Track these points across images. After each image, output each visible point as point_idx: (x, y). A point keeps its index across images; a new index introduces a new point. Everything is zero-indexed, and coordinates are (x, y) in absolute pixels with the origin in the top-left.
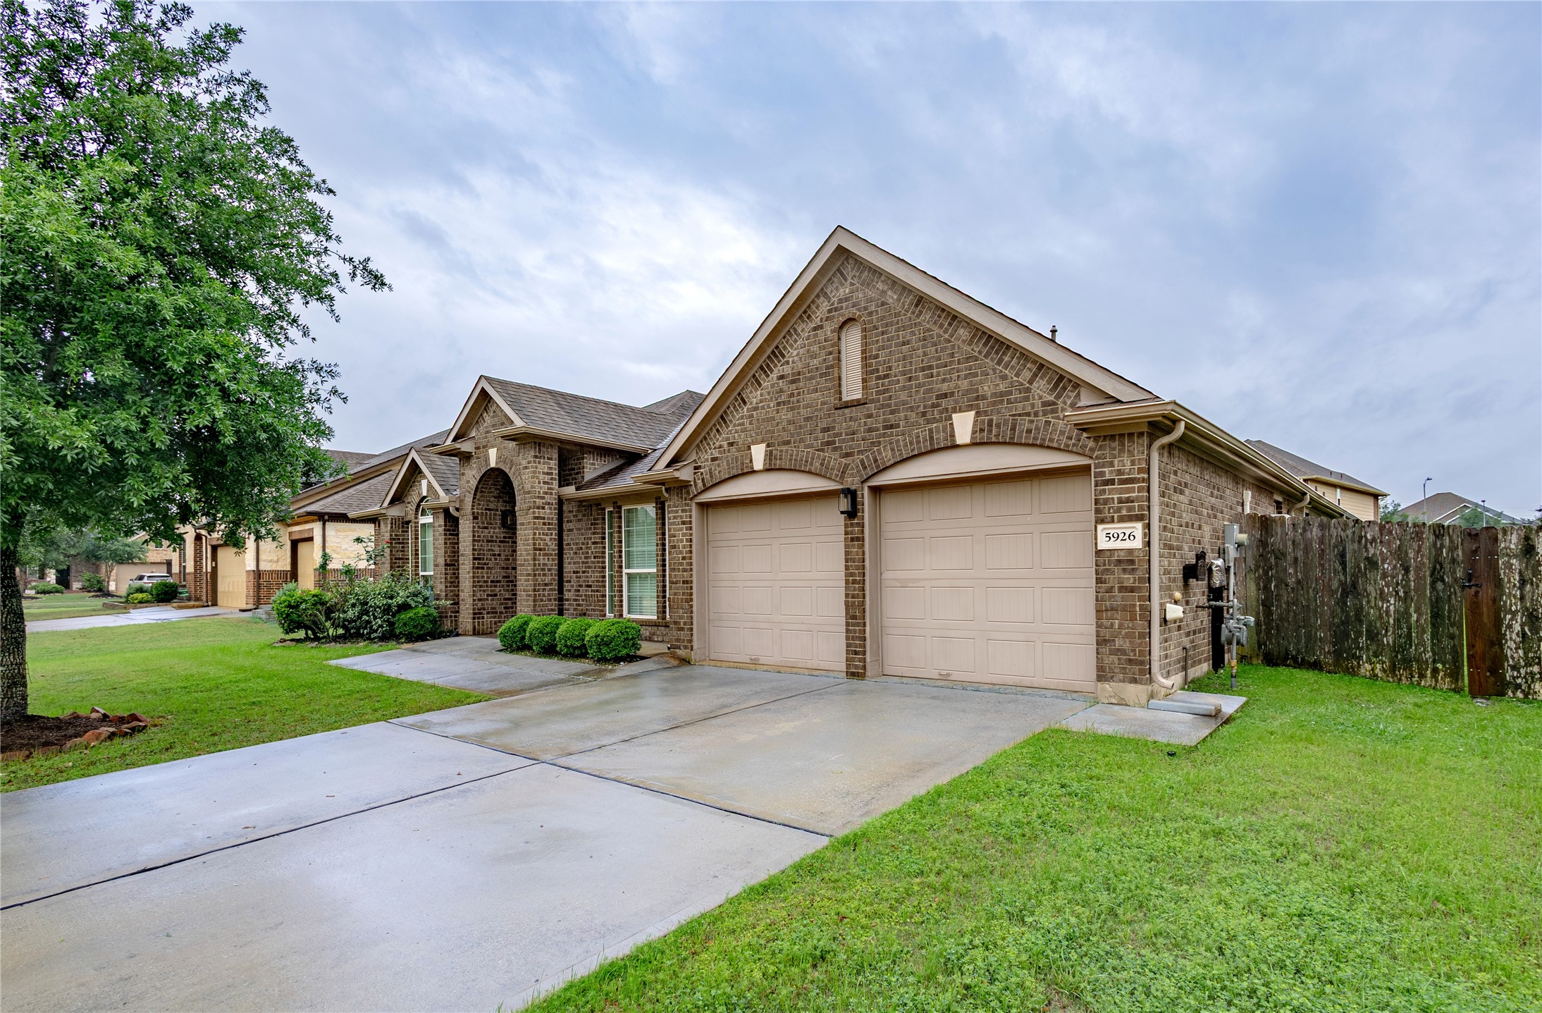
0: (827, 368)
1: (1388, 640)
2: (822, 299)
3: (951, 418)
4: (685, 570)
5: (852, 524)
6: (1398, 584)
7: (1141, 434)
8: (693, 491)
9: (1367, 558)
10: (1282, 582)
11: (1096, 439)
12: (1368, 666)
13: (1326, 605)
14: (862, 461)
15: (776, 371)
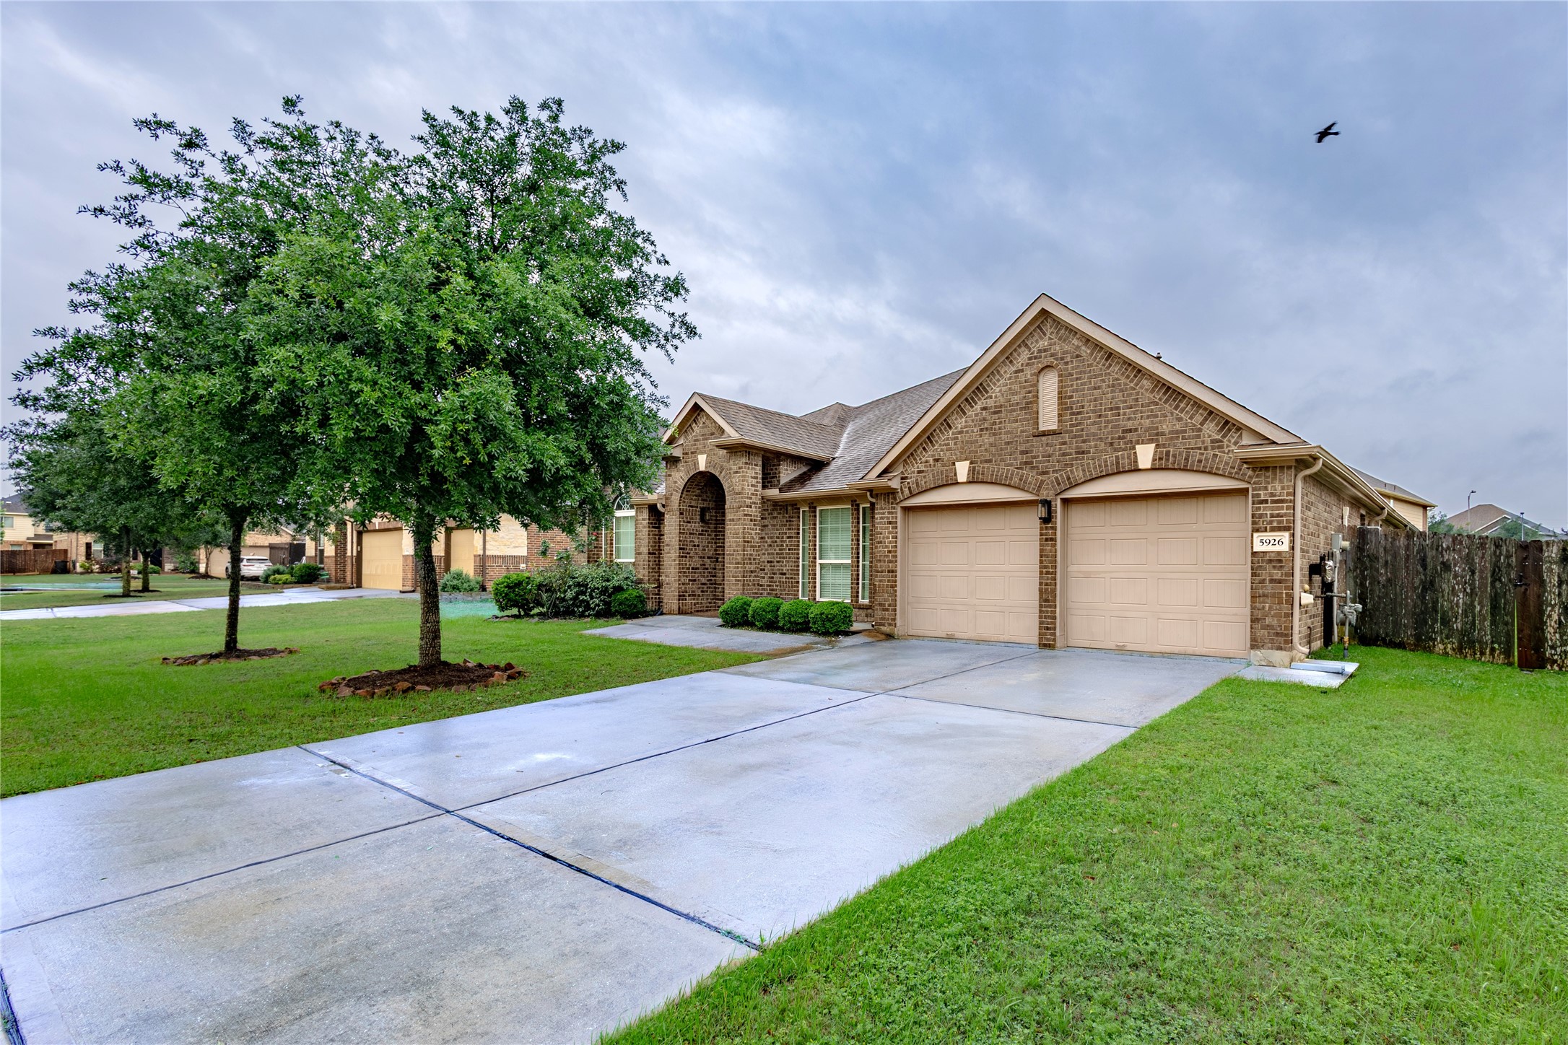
0: (1027, 403)
1: (1458, 625)
2: (1023, 348)
3: (1134, 448)
4: (890, 561)
5: (1046, 528)
6: (1466, 583)
7: (1289, 468)
8: (900, 496)
9: (1443, 563)
10: (1375, 580)
11: (1254, 470)
12: (1441, 646)
13: (1410, 599)
14: (1057, 478)
15: (979, 403)
